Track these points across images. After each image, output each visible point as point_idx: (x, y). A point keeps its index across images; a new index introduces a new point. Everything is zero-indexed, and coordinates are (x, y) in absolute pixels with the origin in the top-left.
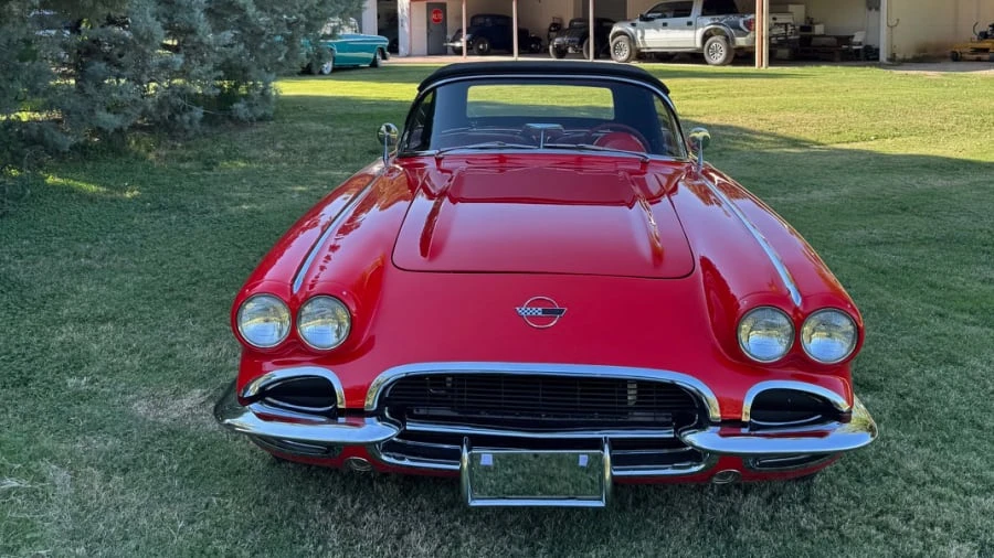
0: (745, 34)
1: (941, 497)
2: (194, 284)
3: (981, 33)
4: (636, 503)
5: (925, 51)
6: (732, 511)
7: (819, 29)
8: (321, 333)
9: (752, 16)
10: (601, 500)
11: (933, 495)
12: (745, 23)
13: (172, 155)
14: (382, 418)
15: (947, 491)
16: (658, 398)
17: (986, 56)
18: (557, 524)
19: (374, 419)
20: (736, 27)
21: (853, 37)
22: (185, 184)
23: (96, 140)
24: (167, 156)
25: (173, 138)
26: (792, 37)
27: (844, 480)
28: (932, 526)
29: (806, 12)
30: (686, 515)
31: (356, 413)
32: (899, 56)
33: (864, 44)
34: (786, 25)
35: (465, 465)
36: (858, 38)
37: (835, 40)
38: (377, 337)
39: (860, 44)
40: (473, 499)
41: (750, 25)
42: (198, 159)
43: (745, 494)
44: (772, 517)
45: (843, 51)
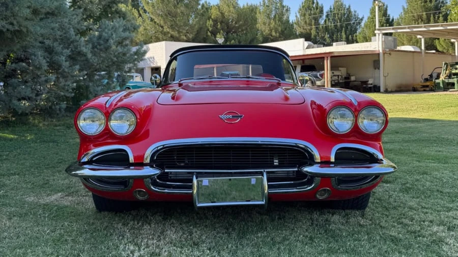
0: (320, 80)
1: (427, 213)
2: (60, 163)
3: (425, 79)
4: (280, 218)
5: (400, 88)
6: (327, 220)
7: (353, 78)
8: (122, 127)
9: (323, 72)
10: (263, 201)
11: (423, 212)
12: (320, 75)
13: (51, 124)
14: (152, 167)
15: (430, 211)
16: (289, 156)
17: (428, 89)
18: (241, 227)
19: (148, 167)
20: (316, 77)
21: (368, 81)
22: (57, 133)
23: (14, 119)
24: (48, 124)
25: (52, 118)
26: (341, 81)
27: (380, 209)
28: (424, 222)
29: (347, 71)
30: (304, 222)
31: (139, 164)
32: (389, 90)
33: (373, 84)
34: (338, 76)
35: (195, 191)
36: (370, 81)
37: (360, 83)
38: (150, 129)
39: (371, 84)
40: (198, 203)
41: (322, 76)
42: (64, 125)
43: (333, 215)
44: (347, 222)
45: (364, 87)
